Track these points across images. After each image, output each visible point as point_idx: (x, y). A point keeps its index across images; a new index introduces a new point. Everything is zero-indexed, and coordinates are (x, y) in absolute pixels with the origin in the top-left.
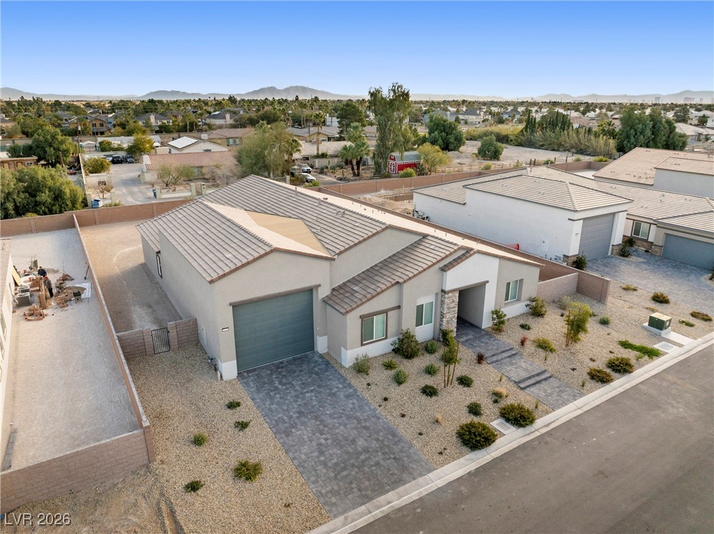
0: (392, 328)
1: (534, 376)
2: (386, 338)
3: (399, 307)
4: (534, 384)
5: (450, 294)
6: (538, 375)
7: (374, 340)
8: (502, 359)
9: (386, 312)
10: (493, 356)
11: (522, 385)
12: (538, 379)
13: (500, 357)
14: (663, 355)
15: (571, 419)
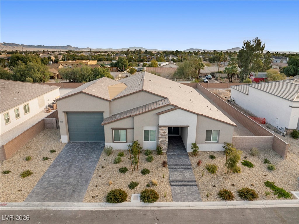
0: (130, 138)
1: (185, 181)
2: (127, 142)
3: (133, 128)
4: (181, 185)
5: (162, 128)
6: (188, 182)
7: (120, 141)
8: (179, 168)
9: (126, 129)
10: (175, 165)
11: (172, 184)
12: (185, 183)
13: (178, 167)
14: (291, 199)
15: (176, 210)
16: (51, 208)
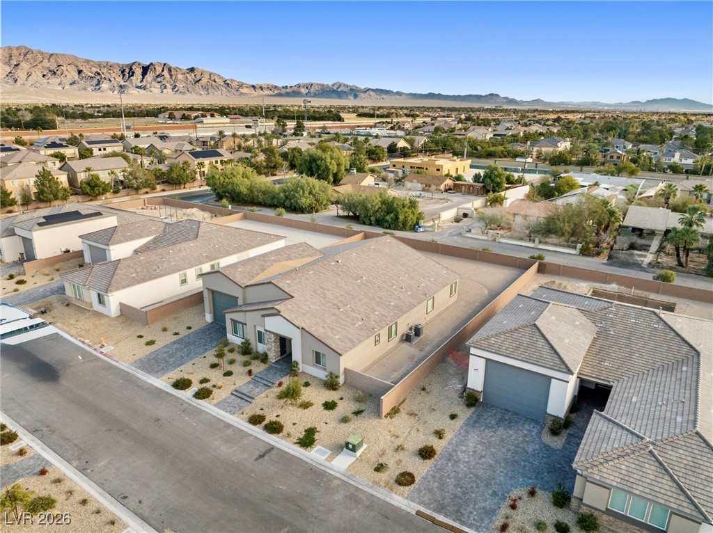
1: (246, 395)
2: (242, 338)
4: (239, 397)
7: (238, 336)
9: (242, 324)
11: (234, 392)
13: (261, 381)
14: (306, 450)
16: (138, 375)
